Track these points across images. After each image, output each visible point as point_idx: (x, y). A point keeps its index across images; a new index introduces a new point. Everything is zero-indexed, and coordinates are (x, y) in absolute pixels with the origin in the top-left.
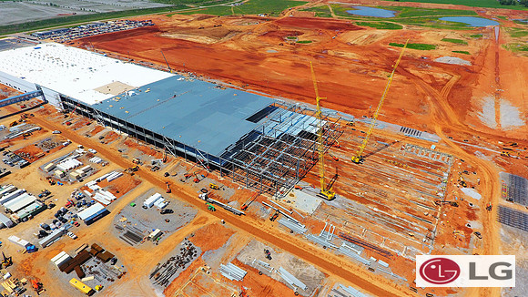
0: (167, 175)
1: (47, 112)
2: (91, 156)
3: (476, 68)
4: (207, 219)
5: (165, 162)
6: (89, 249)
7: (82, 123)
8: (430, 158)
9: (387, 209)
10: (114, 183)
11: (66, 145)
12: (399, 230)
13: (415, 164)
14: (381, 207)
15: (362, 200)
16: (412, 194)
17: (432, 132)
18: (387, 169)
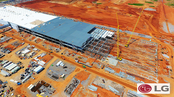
0: (62, 54)
1: (13, 32)
2: (33, 48)
3: (158, 12)
4: (80, 69)
5: (60, 49)
6: (40, 83)
7: (27, 36)
8: (150, 44)
9: (140, 63)
10: (44, 58)
11: (23, 44)
12: (145, 70)
13: (146, 46)
14: (138, 62)
15: (131, 60)
16: (147, 57)
17: (149, 35)
18: (137, 49)
